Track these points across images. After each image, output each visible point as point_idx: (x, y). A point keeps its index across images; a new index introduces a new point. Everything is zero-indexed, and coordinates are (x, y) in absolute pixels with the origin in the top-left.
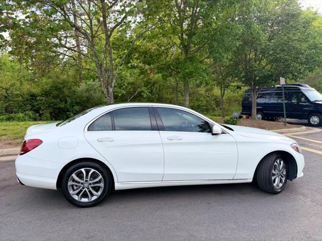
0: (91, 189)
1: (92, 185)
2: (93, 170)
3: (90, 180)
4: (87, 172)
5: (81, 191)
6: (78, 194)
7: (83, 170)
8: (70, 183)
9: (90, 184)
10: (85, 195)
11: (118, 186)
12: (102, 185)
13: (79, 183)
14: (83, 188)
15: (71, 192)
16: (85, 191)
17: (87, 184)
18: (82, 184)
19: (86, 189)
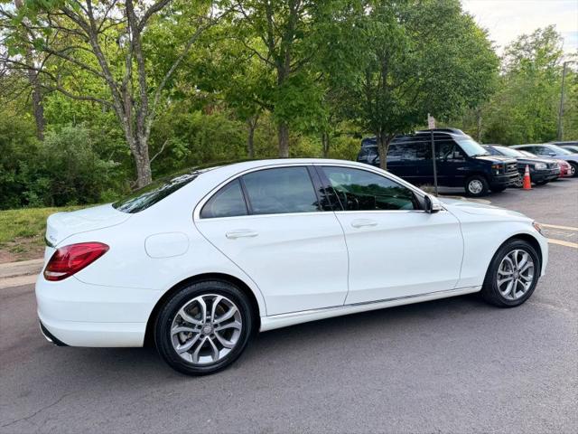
0: (216, 334)
1: (219, 328)
2: (219, 298)
3: (215, 318)
4: (209, 302)
5: (198, 342)
6: (192, 350)
7: (200, 299)
8: (175, 329)
9: (216, 326)
10: (207, 350)
11: (267, 323)
12: (238, 324)
13: (192, 326)
14: (202, 336)
15: (178, 348)
16: (207, 341)
17: (207, 326)
18: (200, 327)
19: (208, 337)
